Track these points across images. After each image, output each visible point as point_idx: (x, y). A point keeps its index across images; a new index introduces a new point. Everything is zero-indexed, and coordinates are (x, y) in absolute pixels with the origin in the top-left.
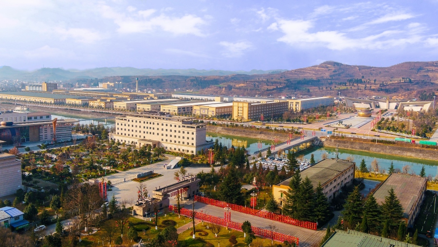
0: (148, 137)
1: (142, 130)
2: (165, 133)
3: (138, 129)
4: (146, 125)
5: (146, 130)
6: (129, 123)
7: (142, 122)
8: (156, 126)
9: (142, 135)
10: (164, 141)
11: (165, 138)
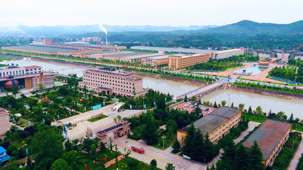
0: (104, 86)
1: (100, 81)
2: (115, 83)
3: (98, 80)
4: (103, 78)
5: (103, 81)
6: (91, 76)
7: (100, 75)
8: (109, 79)
9: (101, 84)
10: (115, 89)
11: (115, 86)
